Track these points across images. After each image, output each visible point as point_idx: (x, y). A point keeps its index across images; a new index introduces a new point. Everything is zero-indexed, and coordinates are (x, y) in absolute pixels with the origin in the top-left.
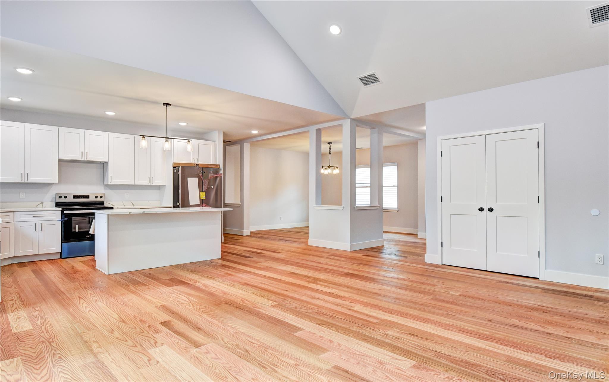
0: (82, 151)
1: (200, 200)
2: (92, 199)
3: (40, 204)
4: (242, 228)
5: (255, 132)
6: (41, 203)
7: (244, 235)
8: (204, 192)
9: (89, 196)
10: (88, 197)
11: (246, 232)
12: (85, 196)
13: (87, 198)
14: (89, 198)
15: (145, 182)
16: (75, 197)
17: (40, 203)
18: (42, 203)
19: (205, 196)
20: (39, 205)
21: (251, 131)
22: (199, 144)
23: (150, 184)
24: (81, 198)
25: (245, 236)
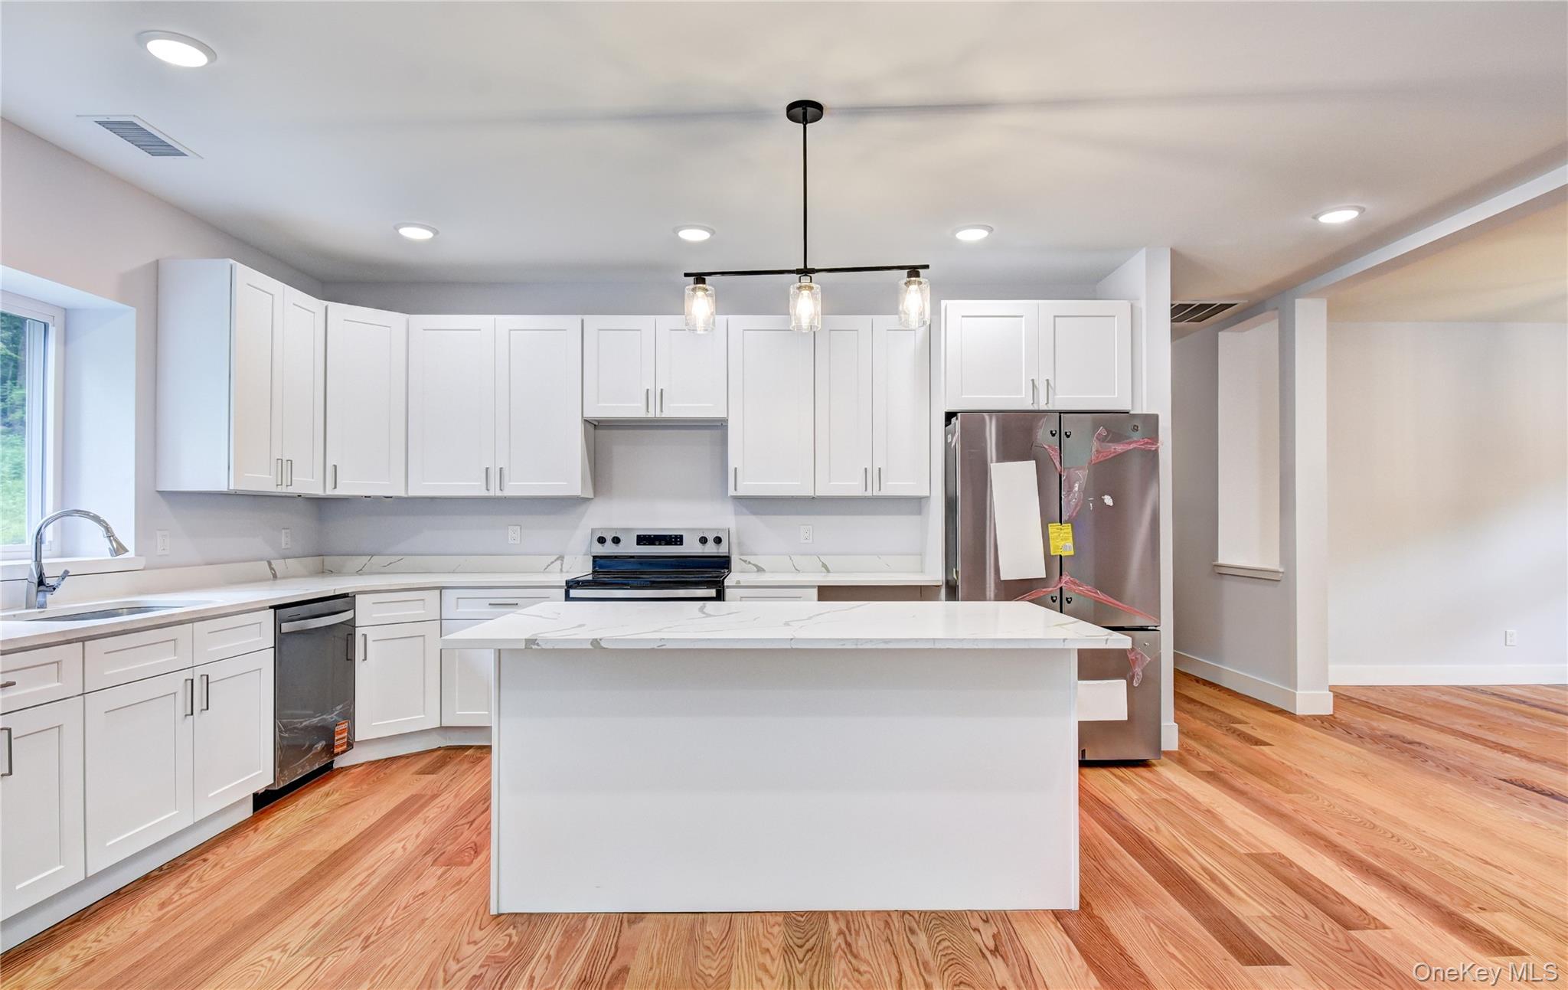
0: (646, 388)
1: (1048, 557)
2: (691, 547)
3: (556, 560)
4: (1289, 675)
5: (1339, 217)
6: (558, 559)
7: (1300, 711)
8: (1066, 522)
9: (681, 537)
10: (677, 540)
11: (1310, 700)
12: (671, 536)
13: (676, 544)
14: (681, 544)
15: (853, 487)
16: (642, 540)
17: (555, 557)
18: (561, 558)
19: (1070, 543)
20: (553, 562)
21: (1315, 217)
22: (1055, 317)
23: (869, 493)
24: (660, 544)
25: (1302, 720)
